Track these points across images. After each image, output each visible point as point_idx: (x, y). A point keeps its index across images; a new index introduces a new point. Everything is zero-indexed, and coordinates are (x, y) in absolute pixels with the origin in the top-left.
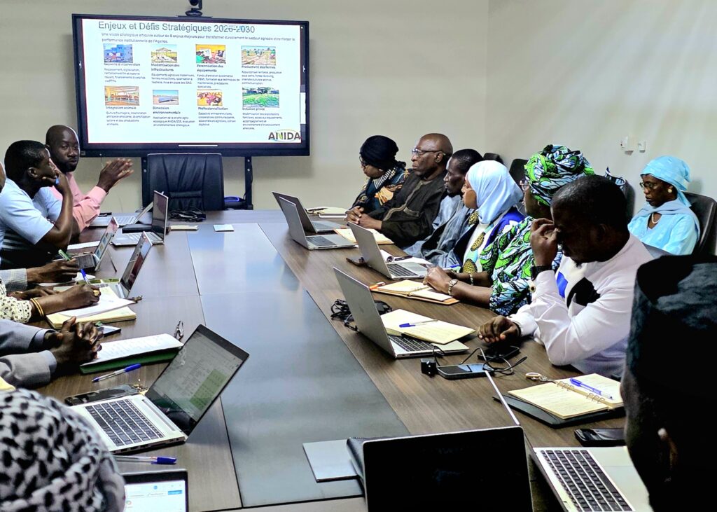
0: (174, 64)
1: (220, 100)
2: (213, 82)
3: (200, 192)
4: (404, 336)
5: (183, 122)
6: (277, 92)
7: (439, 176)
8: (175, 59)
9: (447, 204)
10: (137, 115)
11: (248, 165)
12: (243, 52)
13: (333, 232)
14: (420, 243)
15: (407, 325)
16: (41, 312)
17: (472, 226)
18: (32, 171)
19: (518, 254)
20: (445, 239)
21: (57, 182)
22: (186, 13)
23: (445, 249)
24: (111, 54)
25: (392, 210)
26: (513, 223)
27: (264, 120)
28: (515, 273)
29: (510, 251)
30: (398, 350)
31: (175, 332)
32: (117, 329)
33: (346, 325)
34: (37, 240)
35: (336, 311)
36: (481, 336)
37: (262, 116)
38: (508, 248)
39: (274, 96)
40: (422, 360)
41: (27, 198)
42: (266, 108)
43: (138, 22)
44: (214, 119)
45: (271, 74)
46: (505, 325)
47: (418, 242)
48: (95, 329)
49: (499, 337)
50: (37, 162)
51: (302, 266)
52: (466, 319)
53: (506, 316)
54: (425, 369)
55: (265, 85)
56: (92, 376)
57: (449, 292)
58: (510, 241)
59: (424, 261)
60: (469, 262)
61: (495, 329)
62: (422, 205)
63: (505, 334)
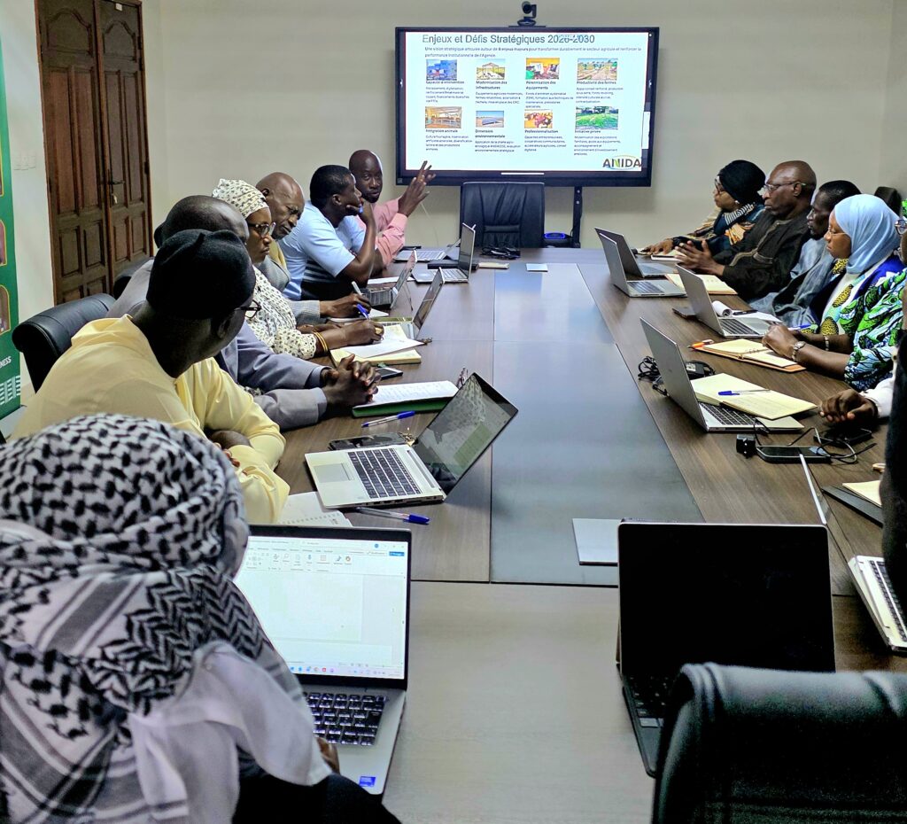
0: (501, 81)
1: (550, 122)
2: (544, 101)
3: (518, 227)
4: (723, 406)
5: (508, 147)
6: (616, 112)
7: (801, 213)
8: (503, 75)
9: (811, 248)
10: (458, 139)
11: (578, 197)
12: (579, 65)
13: (663, 277)
14: (774, 295)
15: (729, 393)
16: (325, 347)
17: (837, 275)
18: (337, 199)
19: (888, 315)
20: (803, 293)
21: (361, 211)
22: (518, 22)
23: (802, 303)
24: (434, 71)
25: (740, 255)
26: (890, 275)
27: (599, 144)
28: (881, 338)
29: (879, 309)
30: (711, 421)
31: (457, 380)
32: (399, 372)
33: (655, 388)
34: (337, 272)
35: (644, 370)
36: (822, 413)
37: (597, 140)
38: (877, 306)
39: (612, 116)
40: (738, 437)
41: (330, 227)
42: (602, 131)
43: (464, 34)
44: (543, 144)
45: (611, 91)
46: (855, 401)
47: (770, 294)
48: (372, 369)
49: (845, 415)
50: (342, 188)
51: (618, 315)
52: (810, 391)
53: (860, 391)
54: (741, 447)
55: (602, 103)
56: (363, 420)
57: (793, 357)
58: (881, 297)
59: (773, 318)
60: (829, 322)
61: (842, 405)
62: (776, 250)
63: (854, 413)
